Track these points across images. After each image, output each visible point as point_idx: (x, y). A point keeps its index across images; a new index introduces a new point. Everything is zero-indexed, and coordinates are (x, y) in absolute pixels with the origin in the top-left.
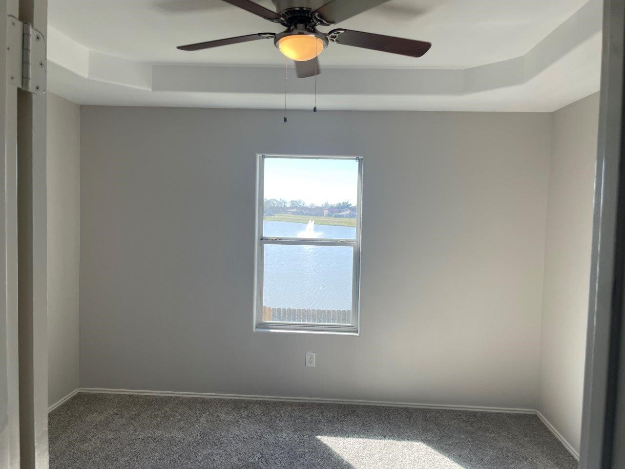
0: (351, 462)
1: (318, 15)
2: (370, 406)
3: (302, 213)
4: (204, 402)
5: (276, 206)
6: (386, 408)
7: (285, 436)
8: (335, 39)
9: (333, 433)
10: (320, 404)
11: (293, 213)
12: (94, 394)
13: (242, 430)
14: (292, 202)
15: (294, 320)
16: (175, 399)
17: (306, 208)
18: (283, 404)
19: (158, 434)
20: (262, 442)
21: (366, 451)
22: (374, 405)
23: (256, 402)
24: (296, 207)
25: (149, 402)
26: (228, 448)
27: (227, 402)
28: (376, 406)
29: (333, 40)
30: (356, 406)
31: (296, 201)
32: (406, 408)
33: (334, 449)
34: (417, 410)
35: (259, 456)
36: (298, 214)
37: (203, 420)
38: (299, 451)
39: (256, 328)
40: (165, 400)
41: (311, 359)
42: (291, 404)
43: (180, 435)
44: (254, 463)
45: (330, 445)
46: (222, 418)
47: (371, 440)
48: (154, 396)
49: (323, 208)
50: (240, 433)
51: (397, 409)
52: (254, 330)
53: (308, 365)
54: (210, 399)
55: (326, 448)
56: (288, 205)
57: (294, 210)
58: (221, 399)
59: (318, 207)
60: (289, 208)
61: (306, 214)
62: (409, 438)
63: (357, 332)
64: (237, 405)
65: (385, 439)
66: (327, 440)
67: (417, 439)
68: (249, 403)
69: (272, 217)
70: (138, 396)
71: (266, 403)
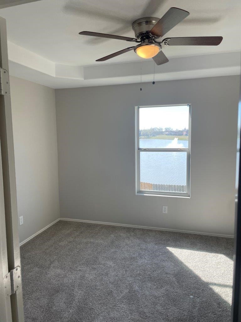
0: (183, 261)
1: (151, 34)
2: (197, 235)
3: (171, 134)
4: (114, 227)
5: (157, 131)
6: (205, 236)
7: (151, 246)
8: (166, 44)
9: (175, 246)
10: (170, 232)
11: (167, 134)
12: (66, 221)
13: (130, 242)
14: (166, 128)
15: (157, 190)
16: (100, 225)
17: (173, 132)
18: (151, 231)
19: (92, 240)
20: (140, 248)
21: (192, 256)
22: (199, 234)
23: (138, 229)
24: (168, 131)
25: (89, 226)
26: (123, 249)
27: (124, 228)
28: (200, 235)
29: (166, 45)
30: (189, 234)
31: (168, 128)
32: (216, 237)
33: (175, 254)
34: (223, 238)
35: (137, 254)
36: (169, 135)
37: (112, 236)
38: (157, 254)
39: (137, 193)
40: (97, 225)
41: (165, 210)
42: (155, 231)
43: (101, 241)
44: (134, 257)
45: (173, 252)
46: (121, 235)
47: (195, 252)
48: (92, 224)
49: (183, 131)
50: (129, 243)
51: (211, 237)
52: (136, 194)
53: (164, 212)
54: (116, 226)
55: (171, 253)
56: (164, 130)
57: (167, 133)
58: (121, 227)
59: (180, 131)
60: (165, 132)
61: (174, 135)
62: (216, 252)
63: (189, 196)
64: (128, 230)
65: (203, 251)
66: (171, 249)
67: (221, 253)
68: (134, 229)
69: (155, 137)
70: (85, 223)
71: (143, 230)
